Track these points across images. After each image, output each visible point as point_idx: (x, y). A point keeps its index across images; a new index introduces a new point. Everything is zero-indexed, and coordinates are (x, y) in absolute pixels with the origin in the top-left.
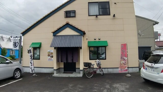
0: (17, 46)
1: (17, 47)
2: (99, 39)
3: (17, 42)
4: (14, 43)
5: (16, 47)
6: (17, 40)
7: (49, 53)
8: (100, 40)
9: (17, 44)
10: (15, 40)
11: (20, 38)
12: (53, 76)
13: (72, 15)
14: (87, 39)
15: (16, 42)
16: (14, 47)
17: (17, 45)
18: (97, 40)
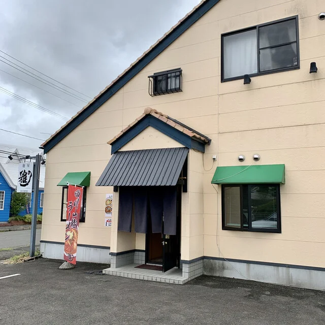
0: (29, 181)
1: (27, 184)
2: (256, 159)
3: (29, 171)
4: (21, 173)
5: (24, 185)
6: (28, 166)
7: (108, 202)
8: (257, 163)
9: (28, 176)
10: (24, 166)
11: (35, 161)
12: (104, 272)
13: (172, 84)
14: (214, 159)
15: (27, 171)
16: (21, 185)
17: (27, 181)
18: (249, 162)
